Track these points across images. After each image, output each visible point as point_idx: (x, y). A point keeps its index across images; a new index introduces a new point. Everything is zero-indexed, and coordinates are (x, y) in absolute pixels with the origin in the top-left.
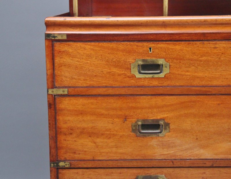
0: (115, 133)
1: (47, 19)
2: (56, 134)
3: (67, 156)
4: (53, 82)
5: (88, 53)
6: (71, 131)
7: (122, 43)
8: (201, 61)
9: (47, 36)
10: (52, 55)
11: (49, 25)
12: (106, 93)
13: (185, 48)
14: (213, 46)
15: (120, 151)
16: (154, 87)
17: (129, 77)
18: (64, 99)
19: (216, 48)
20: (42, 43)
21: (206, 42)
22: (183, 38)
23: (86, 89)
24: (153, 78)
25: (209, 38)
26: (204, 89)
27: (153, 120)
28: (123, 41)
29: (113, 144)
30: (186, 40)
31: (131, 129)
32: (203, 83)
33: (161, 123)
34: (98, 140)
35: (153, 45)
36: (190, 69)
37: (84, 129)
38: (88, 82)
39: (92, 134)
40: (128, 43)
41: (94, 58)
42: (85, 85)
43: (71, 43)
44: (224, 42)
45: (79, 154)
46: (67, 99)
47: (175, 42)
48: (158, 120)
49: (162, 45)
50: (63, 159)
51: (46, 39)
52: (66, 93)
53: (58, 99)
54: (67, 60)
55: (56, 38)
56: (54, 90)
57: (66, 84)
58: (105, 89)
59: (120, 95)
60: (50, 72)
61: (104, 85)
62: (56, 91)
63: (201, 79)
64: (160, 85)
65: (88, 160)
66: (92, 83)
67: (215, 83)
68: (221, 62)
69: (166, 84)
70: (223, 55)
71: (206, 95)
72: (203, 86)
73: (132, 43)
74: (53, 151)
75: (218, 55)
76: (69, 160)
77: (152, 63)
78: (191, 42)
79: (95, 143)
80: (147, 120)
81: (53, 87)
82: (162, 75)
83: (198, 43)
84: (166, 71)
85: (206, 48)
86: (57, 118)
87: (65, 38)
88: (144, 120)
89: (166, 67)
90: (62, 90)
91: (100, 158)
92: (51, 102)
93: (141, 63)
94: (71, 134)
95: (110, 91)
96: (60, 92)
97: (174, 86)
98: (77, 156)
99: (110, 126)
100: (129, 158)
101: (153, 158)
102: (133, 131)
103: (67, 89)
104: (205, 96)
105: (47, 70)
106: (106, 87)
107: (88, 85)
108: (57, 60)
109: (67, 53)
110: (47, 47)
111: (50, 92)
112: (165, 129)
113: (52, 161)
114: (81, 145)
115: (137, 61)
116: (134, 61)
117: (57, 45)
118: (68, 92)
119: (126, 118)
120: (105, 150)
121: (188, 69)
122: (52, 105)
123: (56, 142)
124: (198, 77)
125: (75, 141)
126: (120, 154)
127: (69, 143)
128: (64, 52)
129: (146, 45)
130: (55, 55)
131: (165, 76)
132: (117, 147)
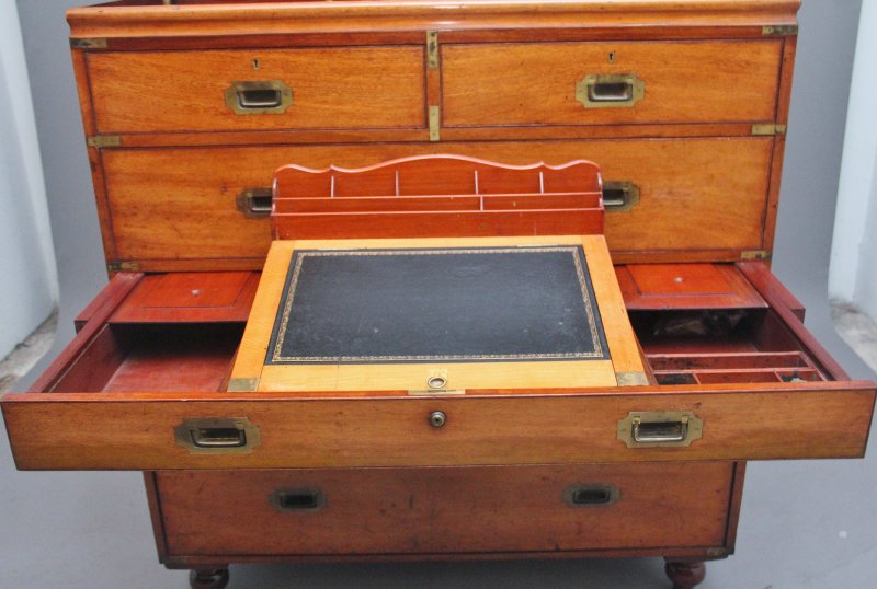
0: (208, 211)
1: (69, 12)
2: (110, 216)
3: (134, 253)
4: (94, 124)
5: (147, 72)
6: (134, 209)
7: (206, 52)
8: (347, 83)
9: (74, 42)
10: (86, 77)
11: (75, 22)
12: (188, 143)
13: (316, 61)
15: (221, 243)
16: (267, 130)
17: (223, 114)
18: (115, 154)
19: (370, 59)
20: (66, 57)
21: (353, 49)
22: (312, 42)
23: (151, 136)
24: (264, 114)
25: (357, 42)
26: (356, 134)
28: (208, 49)
29: (207, 231)
31: (235, 205)
32: (354, 122)
34: (181, 225)
35: (260, 56)
36: (329, 98)
37: (155, 206)
38: (153, 124)
39: (171, 214)
40: (216, 52)
41: (159, 81)
42: (148, 129)
43: (117, 55)
44: (385, 48)
45: (152, 249)
46: (121, 154)
47: (300, 50)
49: (276, 55)
50: (126, 256)
51: (72, 48)
52: (118, 144)
53: (106, 155)
54: (114, 85)
55: (90, 47)
56: (98, 138)
57: (117, 127)
58: (183, 136)
59: (210, 147)
60: (86, 107)
61: (182, 128)
62: (98, 142)
63: (350, 115)
64: (278, 127)
65: (169, 259)
66: (159, 125)
67: (374, 122)
68: (382, 85)
69: (289, 124)
71: (360, 143)
72: (355, 129)
73: (222, 53)
74: (109, 243)
75: (376, 73)
76: (137, 260)
77: (260, 88)
78: (327, 50)
79: (176, 229)
80: (262, 189)
81: (96, 133)
82: (280, 109)
83: (340, 50)
84: (287, 101)
85: (353, 59)
86: (109, 187)
87: (104, 45)
88: (256, 190)
89: (286, 95)
90: (110, 138)
91: (188, 256)
92: (95, 160)
93: (241, 88)
94: (135, 214)
95: (192, 140)
96: (109, 142)
97: (303, 129)
98: (149, 253)
99: (200, 200)
100: (238, 255)
102: (241, 207)
103: (117, 138)
104: (359, 147)
105: (81, 104)
106: (185, 132)
107: (154, 129)
108: (96, 87)
109: (112, 74)
110: (76, 63)
111: (91, 142)
113: (109, 262)
114: (156, 236)
115: (234, 84)
116: (229, 85)
117: (93, 58)
118: (121, 141)
119: (224, 186)
120: (195, 242)
121: (324, 98)
122: (98, 165)
123: (111, 228)
124: (343, 113)
125: (144, 227)
126: (223, 248)
127: (133, 230)
128: (106, 71)
129: (248, 56)
130: (92, 76)
131: (286, 112)
132: (214, 237)
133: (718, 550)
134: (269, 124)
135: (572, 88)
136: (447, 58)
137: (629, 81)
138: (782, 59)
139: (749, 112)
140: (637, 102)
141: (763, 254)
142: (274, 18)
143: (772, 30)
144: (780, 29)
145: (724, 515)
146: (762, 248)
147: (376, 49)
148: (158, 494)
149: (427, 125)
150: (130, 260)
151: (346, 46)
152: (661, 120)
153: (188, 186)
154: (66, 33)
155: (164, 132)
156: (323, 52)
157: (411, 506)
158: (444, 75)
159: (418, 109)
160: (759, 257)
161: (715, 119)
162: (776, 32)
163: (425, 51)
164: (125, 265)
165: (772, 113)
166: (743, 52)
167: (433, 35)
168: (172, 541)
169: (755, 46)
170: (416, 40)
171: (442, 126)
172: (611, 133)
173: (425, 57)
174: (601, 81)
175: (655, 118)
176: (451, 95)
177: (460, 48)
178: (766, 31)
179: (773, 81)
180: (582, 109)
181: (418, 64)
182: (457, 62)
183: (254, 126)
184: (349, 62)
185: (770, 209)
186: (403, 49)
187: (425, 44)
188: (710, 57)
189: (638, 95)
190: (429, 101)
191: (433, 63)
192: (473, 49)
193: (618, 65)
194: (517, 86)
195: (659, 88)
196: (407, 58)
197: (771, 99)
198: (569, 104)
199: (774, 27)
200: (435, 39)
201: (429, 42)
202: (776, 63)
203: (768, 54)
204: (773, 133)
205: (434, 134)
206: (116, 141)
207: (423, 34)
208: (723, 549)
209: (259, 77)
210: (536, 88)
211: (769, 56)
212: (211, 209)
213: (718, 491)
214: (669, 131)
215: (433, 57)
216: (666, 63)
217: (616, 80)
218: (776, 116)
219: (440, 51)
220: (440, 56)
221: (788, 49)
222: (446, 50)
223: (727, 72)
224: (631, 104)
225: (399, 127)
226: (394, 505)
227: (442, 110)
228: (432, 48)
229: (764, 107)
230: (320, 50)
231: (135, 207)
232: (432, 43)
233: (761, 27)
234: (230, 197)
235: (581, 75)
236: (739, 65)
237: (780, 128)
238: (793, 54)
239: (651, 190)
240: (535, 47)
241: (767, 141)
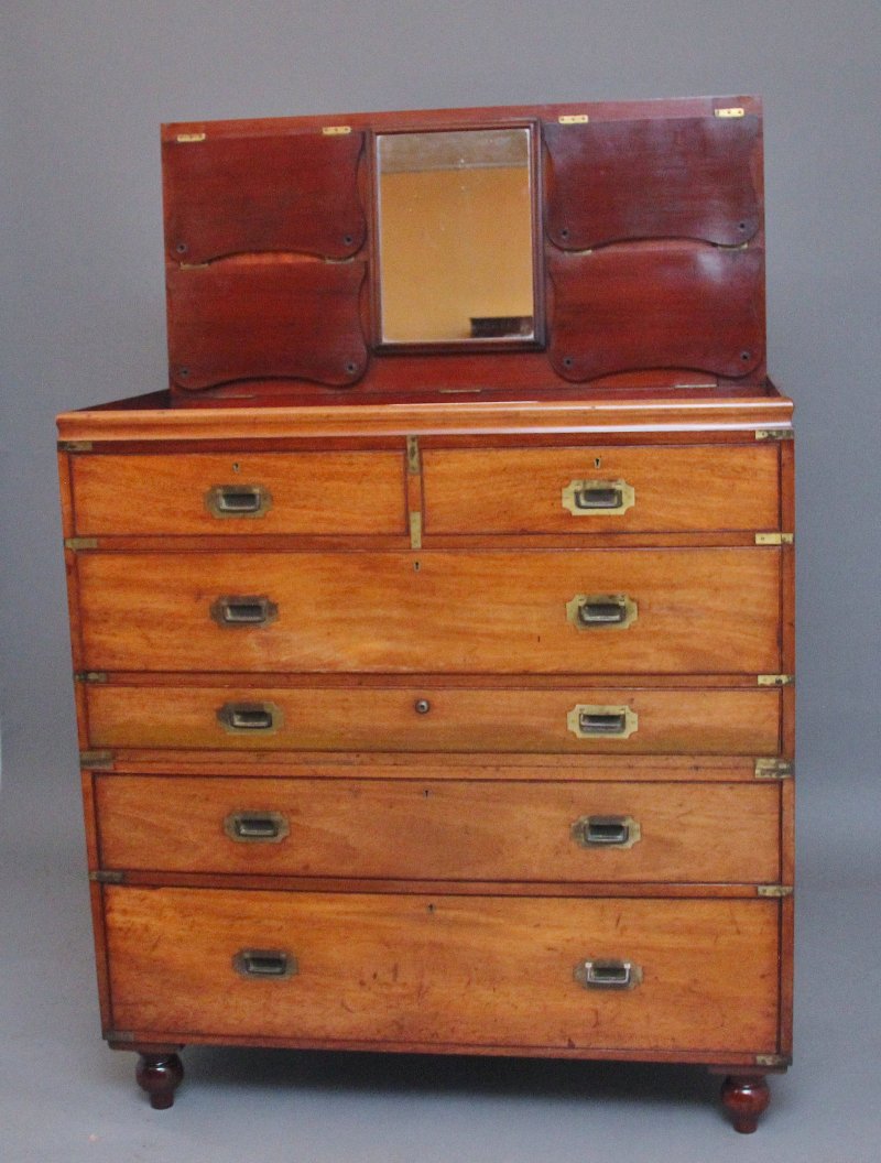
0: (181, 620)
1: (59, 417)
2: (81, 622)
3: (105, 663)
4: (73, 526)
5: (129, 474)
6: (106, 616)
7: (188, 455)
8: (326, 489)
9: (61, 445)
10: (71, 477)
11: (63, 426)
13: (296, 465)
14: (344, 460)
15: (192, 654)
16: (246, 535)
18: (91, 556)
19: (350, 464)
20: (53, 459)
21: (333, 454)
22: (293, 446)
23: (129, 539)
24: (243, 518)
25: (337, 447)
26: (335, 540)
27: (248, 598)
28: (190, 453)
29: (179, 641)
30: (296, 450)
31: (209, 614)
32: (334, 528)
33: (263, 603)
34: (154, 635)
35: (242, 459)
36: (309, 504)
37: (127, 613)
38: (132, 527)
39: (143, 621)
40: (197, 455)
41: (140, 483)
42: (127, 532)
43: (100, 457)
44: (364, 453)
45: (121, 659)
46: (97, 557)
47: (281, 454)
48: (256, 599)
49: (255, 459)
50: (93, 666)
51: (59, 451)
52: (95, 546)
53: (82, 558)
54: (94, 487)
55: (76, 449)
56: (76, 541)
57: (94, 530)
58: (160, 540)
59: (187, 551)
60: (68, 507)
61: (160, 532)
62: (76, 544)
63: (331, 521)
64: (256, 532)
65: (137, 671)
66: (138, 528)
67: (354, 529)
69: (268, 528)
70: (365, 478)
72: (334, 535)
73: (204, 456)
74: (78, 652)
75: (356, 478)
77: (240, 491)
78: (307, 454)
79: (146, 638)
81: (74, 535)
82: (259, 514)
83: (319, 455)
84: (266, 506)
85: (333, 463)
86: (82, 592)
87: (89, 448)
88: (233, 598)
89: (265, 499)
90: (87, 540)
91: (158, 668)
92: (71, 563)
93: (221, 491)
94: (106, 621)
95: (169, 543)
96: (86, 544)
97: (281, 535)
98: (117, 664)
99: (172, 608)
100: (209, 668)
101: (252, 669)
102: (213, 617)
103: (94, 541)
105: (62, 506)
106: (163, 536)
107: (132, 532)
108: (78, 489)
109: (91, 474)
110: (61, 464)
111: (69, 544)
112: (270, 614)
113: (76, 672)
114: (124, 644)
115: (214, 488)
116: (208, 489)
117: (78, 460)
118: (98, 544)
119: (198, 594)
120: (167, 653)
121: (305, 502)
122: (73, 568)
123: (81, 636)
124: (322, 519)
125: (114, 635)
126: (193, 660)
127: (103, 638)
128: (89, 473)
129: (229, 459)
130: (75, 478)
131: (265, 515)
132: (186, 647)
133: (771, 1058)
134: (248, 527)
135: (557, 494)
136: (428, 464)
137: (618, 487)
138: (780, 465)
139: (752, 520)
140: (628, 510)
141: (784, 679)
142: (254, 423)
143: (766, 435)
144: (774, 434)
145: (773, 1010)
146: (781, 673)
147: (355, 454)
148: (107, 950)
149: (408, 533)
150: (98, 671)
151: (326, 450)
152: (656, 528)
153: (162, 592)
154: (55, 436)
155: (141, 536)
156: (303, 457)
157: (395, 980)
158: (425, 481)
159: (398, 516)
160: (779, 682)
161: (714, 528)
162: (770, 436)
163: (406, 455)
164: (92, 676)
165: (776, 520)
166: (738, 458)
167: (413, 439)
168: (118, 1011)
169: (750, 451)
170: (395, 445)
171: (424, 534)
172: (601, 542)
173: (406, 461)
174: (589, 486)
175: (649, 526)
176: (434, 501)
177: (441, 454)
178: (759, 436)
179: (773, 488)
180: (568, 516)
181: (398, 469)
182: (438, 468)
183: (232, 531)
184: (331, 467)
185: (786, 628)
186: (384, 454)
187: (406, 449)
188: (702, 462)
189: (629, 501)
190: (410, 508)
191: (413, 468)
192: (455, 454)
193: (606, 471)
194: (500, 493)
195: (649, 496)
196: (388, 463)
197: (774, 505)
198: (556, 511)
199: (768, 431)
200: (415, 444)
201: (409, 446)
202: (775, 469)
203: (765, 460)
204: (780, 542)
205: (416, 542)
206: (93, 543)
207: (403, 438)
208: (778, 1059)
209: (240, 480)
210: (520, 494)
211: (766, 461)
212: (183, 617)
213: (763, 976)
214: (665, 540)
215: (414, 462)
216: (656, 469)
217: (604, 485)
218: (780, 524)
219: (420, 456)
220: (421, 463)
221: (785, 454)
222: (426, 455)
223: (725, 478)
224: (621, 511)
225: (380, 534)
226: (375, 976)
227: (423, 516)
228: (413, 454)
229: (769, 515)
230: (300, 454)
231: (106, 613)
232: (413, 448)
233: (754, 432)
234: (204, 606)
235: (568, 480)
236: (733, 470)
237: (789, 538)
238: (792, 460)
239: (650, 605)
240: (518, 452)
241: (774, 551)
